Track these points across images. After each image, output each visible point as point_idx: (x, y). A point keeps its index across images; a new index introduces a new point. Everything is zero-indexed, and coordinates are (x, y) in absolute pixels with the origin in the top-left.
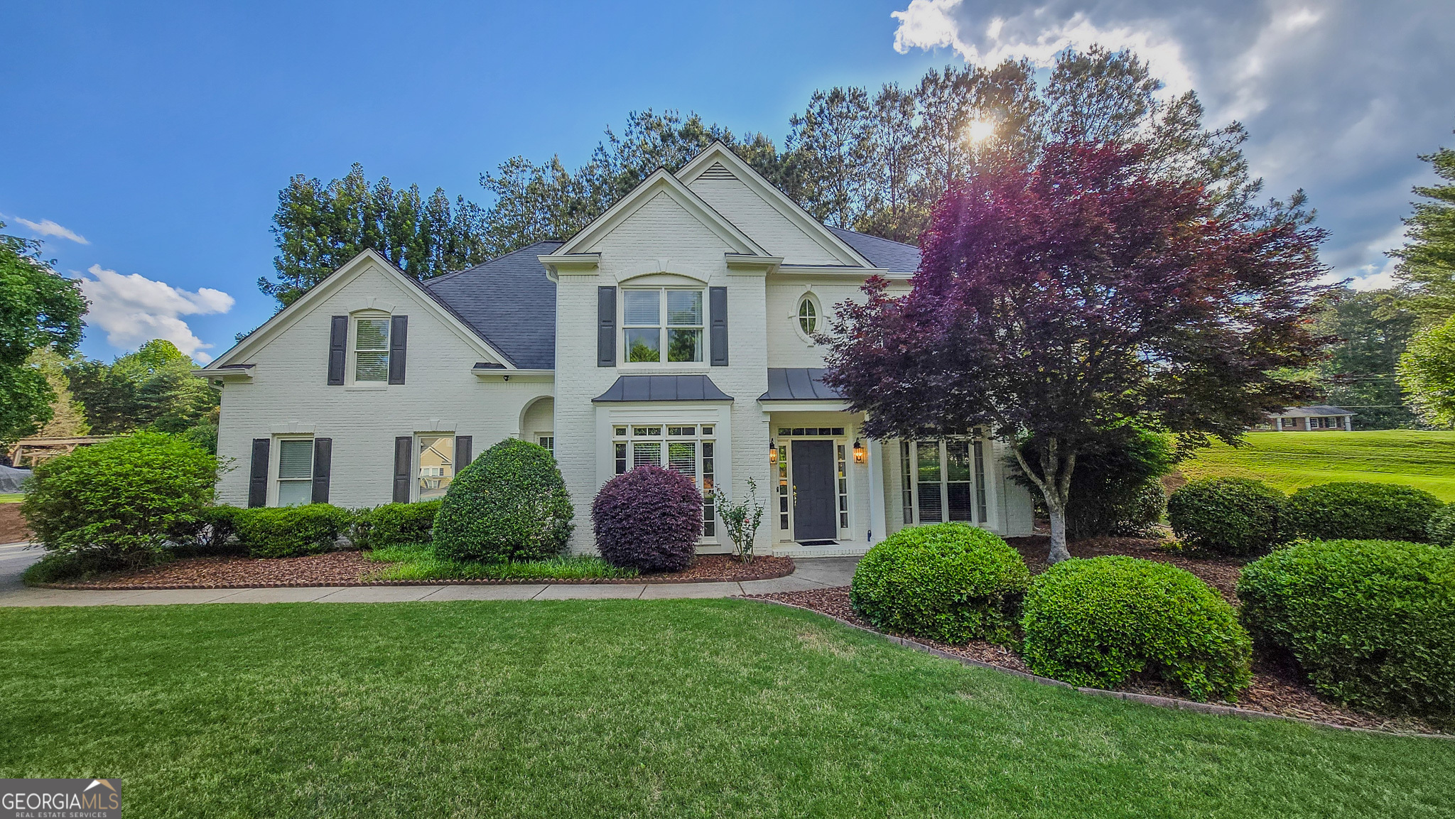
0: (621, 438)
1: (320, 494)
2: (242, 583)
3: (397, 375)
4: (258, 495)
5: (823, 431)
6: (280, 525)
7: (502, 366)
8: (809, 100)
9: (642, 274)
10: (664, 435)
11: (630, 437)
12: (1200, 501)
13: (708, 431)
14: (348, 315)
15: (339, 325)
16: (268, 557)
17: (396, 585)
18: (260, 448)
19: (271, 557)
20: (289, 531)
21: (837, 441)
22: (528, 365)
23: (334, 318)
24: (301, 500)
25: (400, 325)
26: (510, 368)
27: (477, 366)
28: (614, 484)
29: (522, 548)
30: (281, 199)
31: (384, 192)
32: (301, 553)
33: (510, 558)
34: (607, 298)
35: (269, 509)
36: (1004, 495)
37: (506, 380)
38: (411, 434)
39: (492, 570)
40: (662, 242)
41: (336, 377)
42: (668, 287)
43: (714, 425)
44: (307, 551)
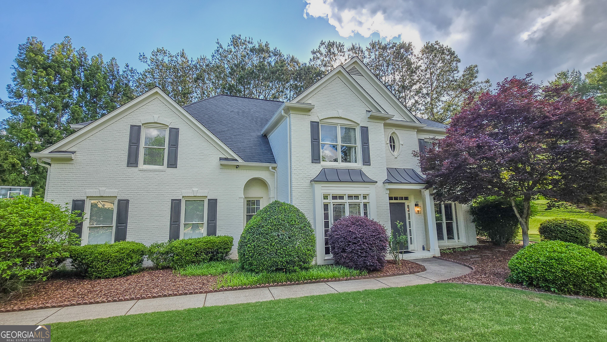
0: (326, 201)
1: (121, 235)
3: (173, 164)
5: (401, 198)
7: (236, 160)
9: (331, 117)
10: (346, 200)
11: (330, 200)
13: (365, 197)
14: (141, 125)
15: (135, 131)
16: (106, 278)
17: (236, 289)
18: (78, 206)
19: (109, 278)
20: (121, 260)
21: (407, 203)
22: (249, 160)
23: (132, 126)
25: (174, 133)
26: (241, 162)
27: (221, 159)
32: (128, 273)
34: (315, 126)
36: (467, 227)
37: (237, 168)
38: (180, 198)
39: (294, 276)
40: (339, 102)
41: (132, 161)
42: (341, 125)
43: (368, 195)
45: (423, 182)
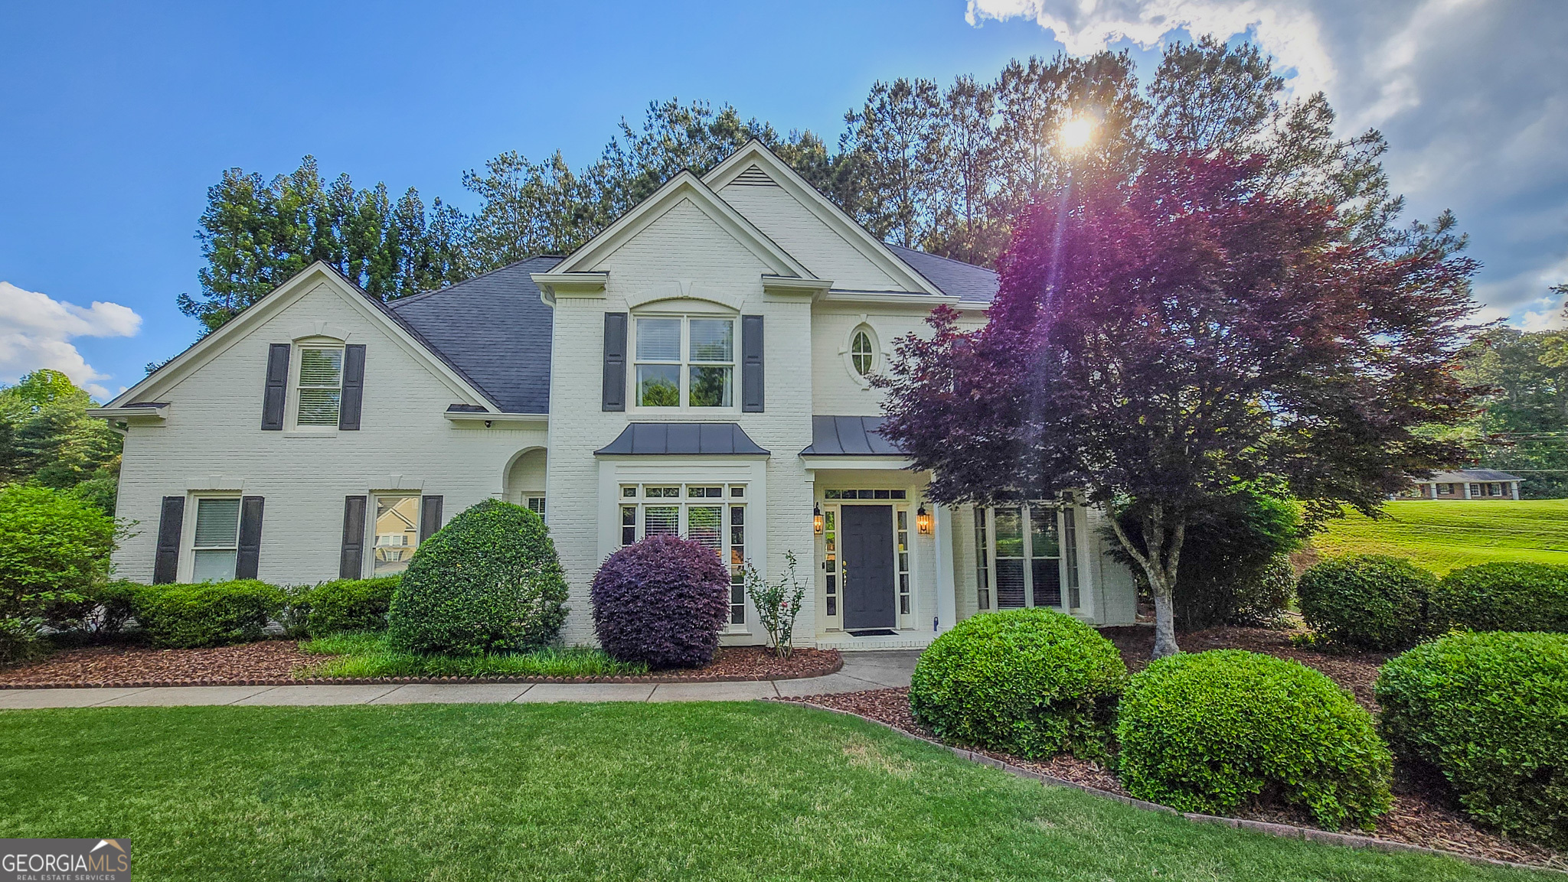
0: (629, 500)
1: (247, 566)
2: (140, 681)
3: (350, 419)
4: (165, 570)
5: (880, 494)
6: (192, 607)
7: (483, 409)
8: (868, 93)
9: (659, 298)
10: (684, 498)
11: (640, 498)
12: (1334, 583)
13: (737, 492)
14: (291, 342)
15: (279, 355)
16: (175, 647)
18: (172, 509)
19: (181, 647)
20: (204, 614)
21: (897, 505)
22: (516, 408)
23: (273, 346)
24: (223, 574)
25: (356, 355)
26: (493, 411)
27: (452, 408)
28: (619, 557)
29: (502, 637)
30: (211, 197)
31: (342, 192)
32: (219, 642)
33: (486, 650)
34: (615, 327)
35: (180, 586)
36: (1100, 575)
37: (488, 426)
38: (365, 493)
39: (462, 665)
40: (685, 259)
41: (272, 420)
42: (690, 315)
43: (745, 485)
44: (228, 639)
45: (908, 452)
